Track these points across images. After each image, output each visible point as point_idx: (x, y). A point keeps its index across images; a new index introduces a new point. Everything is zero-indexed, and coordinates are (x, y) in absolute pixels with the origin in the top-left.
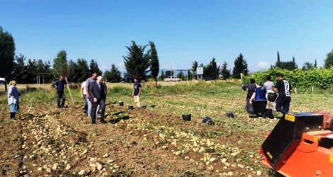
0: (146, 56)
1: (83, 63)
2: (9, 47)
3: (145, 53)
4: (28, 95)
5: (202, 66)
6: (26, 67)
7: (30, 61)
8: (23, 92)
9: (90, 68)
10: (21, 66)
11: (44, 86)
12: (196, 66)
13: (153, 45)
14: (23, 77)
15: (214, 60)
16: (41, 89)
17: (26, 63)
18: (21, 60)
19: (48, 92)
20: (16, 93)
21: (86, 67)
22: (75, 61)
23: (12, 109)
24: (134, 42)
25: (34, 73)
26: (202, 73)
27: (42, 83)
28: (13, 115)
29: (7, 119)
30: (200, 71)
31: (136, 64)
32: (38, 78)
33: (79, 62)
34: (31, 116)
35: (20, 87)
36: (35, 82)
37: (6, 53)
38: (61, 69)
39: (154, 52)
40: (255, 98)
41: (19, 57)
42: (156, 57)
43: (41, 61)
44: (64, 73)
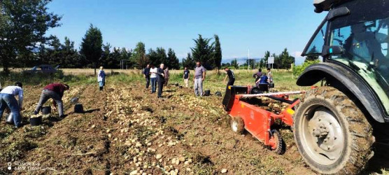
0: (210, 47)
1: (161, 52)
2: (97, 40)
3: (210, 44)
4: (112, 78)
5: (274, 55)
6: (111, 54)
7: (115, 48)
8: (108, 75)
9: (167, 56)
10: (107, 54)
11: (128, 71)
12: (268, 55)
13: (217, 38)
14: (109, 63)
15: (286, 50)
16: (123, 73)
17: (112, 51)
18: (107, 48)
19: (128, 76)
20: (103, 74)
21: (164, 55)
22: (155, 49)
23: (100, 85)
24: (200, 36)
25: (118, 60)
26: (273, 62)
27: (125, 68)
28: (101, 88)
29: (98, 91)
30: (271, 61)
31: (201, 55)
32: (121, 64)
33: (158, 50)
34: (113, 90)
35: (107, 71)
36: (119, 68)
37: (95, 44)
38: (139, 57)
39: (218, 44)
40: (260, 81)
41: (106, 45)
42: (220, 48)
43: (124, 49)
44: (141, 61)
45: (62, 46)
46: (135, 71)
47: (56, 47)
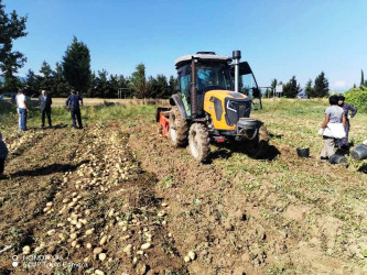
1: (162, 79)
5: (281, 83)
6: (108, 82)
7: (112, 76)
9: (169, 84)
10: (103, 81)
11: (126, 101)
12: (275, 83)
14: (105, 92)
16: (118, 104)
17: (108, 78)
18: (103, 75)
21: (165, 83)
22: (155, 77)
25: (115, 88)
26: (281, 91)
27: (123, 98)
30: (279, 89)
32: (119, 93)
33: (159, 78)
36: (116, 97)
38: (140, 84)
43: (122, 77)
44: (142, 88)
45: (54, 73)
46: (134, 100)
47: (46, 74)
